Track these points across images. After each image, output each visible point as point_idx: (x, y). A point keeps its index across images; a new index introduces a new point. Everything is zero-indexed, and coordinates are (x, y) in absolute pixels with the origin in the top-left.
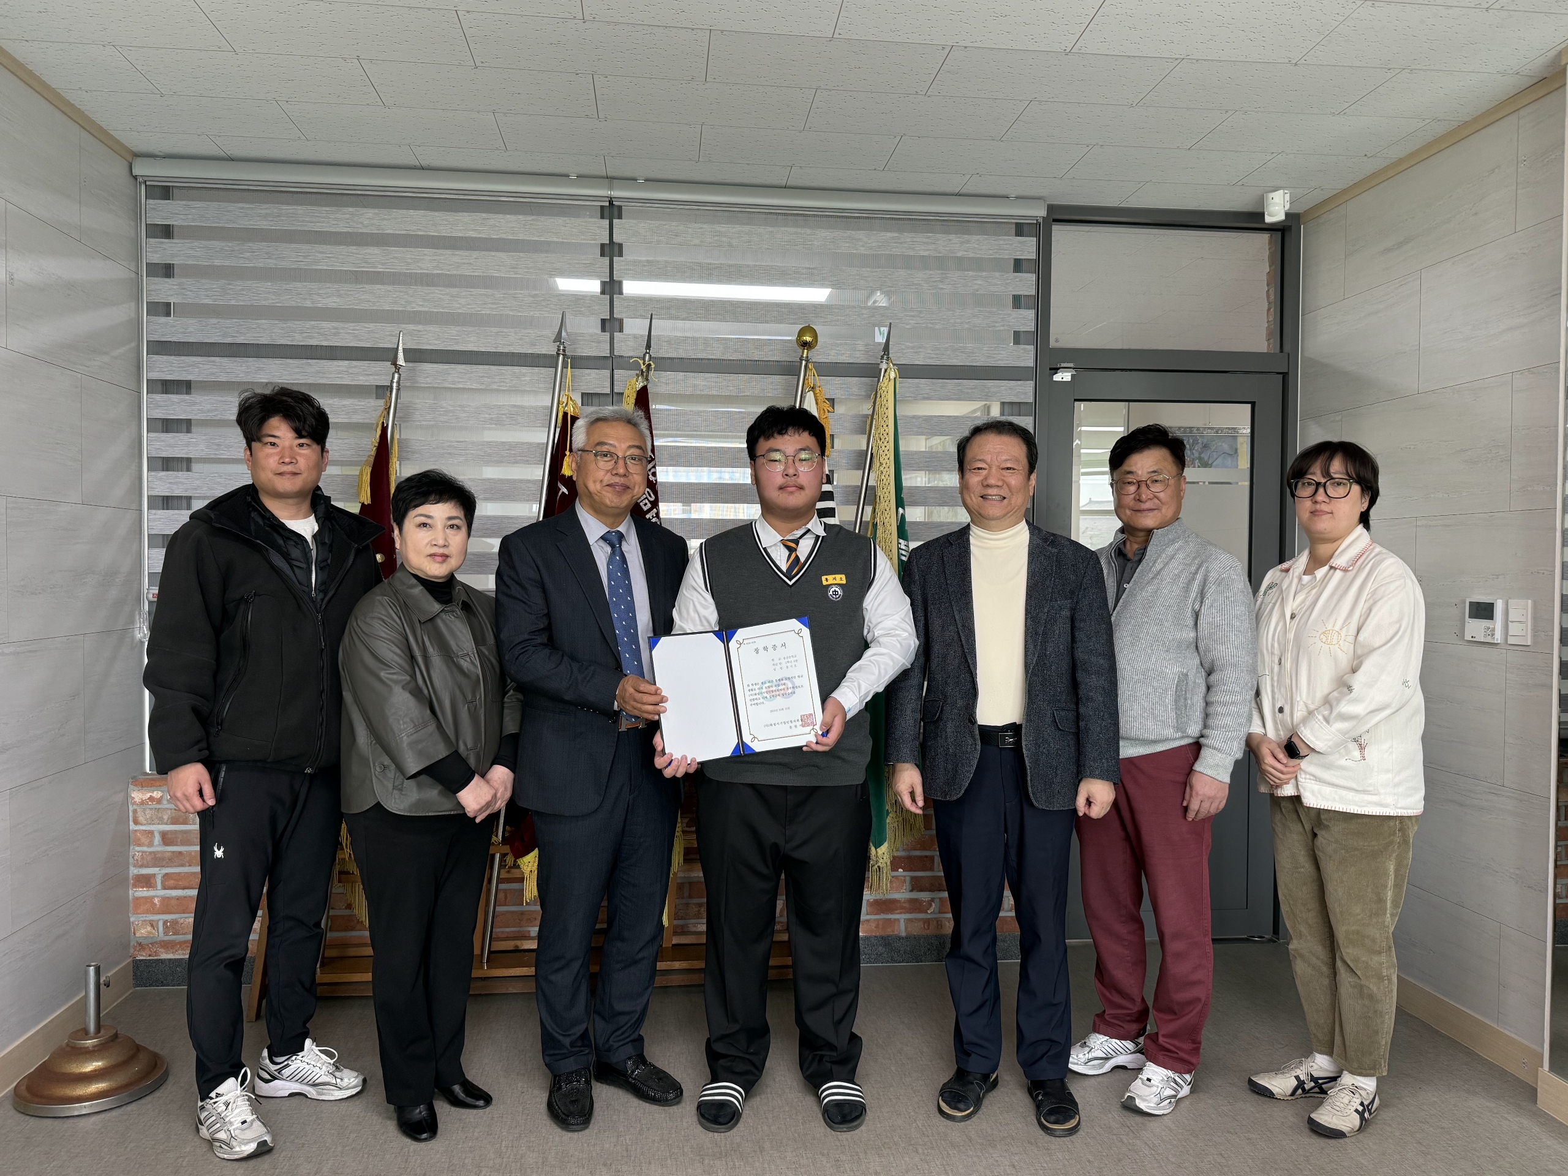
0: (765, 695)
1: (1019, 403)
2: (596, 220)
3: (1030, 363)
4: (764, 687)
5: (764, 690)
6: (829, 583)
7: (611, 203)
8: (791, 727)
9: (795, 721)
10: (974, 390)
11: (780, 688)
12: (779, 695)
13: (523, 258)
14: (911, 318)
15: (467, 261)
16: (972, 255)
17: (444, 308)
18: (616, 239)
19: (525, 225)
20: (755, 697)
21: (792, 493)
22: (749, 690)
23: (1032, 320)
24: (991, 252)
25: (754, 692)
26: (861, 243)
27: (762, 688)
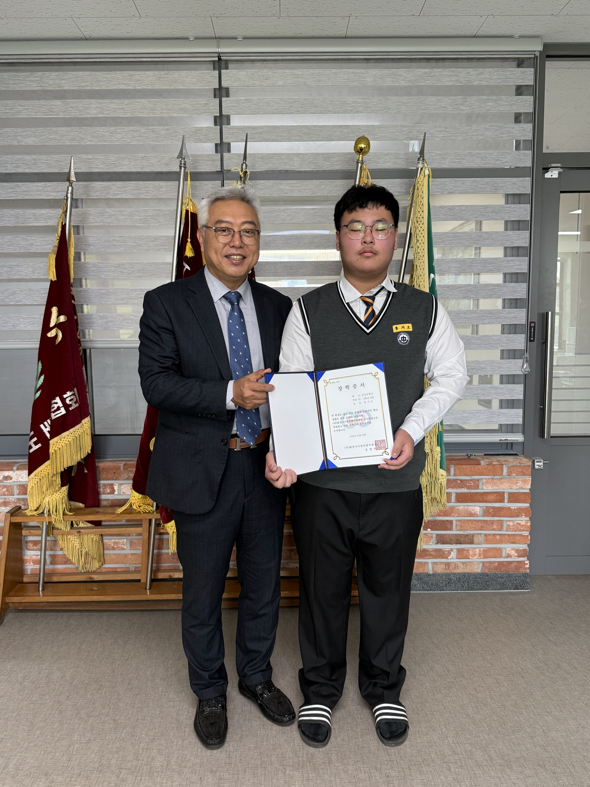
0: (346, 423)
1: (520, 195)
2: (209, 71)
3: (529, 164)
4: (345, 418)
5: (345, 420)
6: (398, 331)
7: (220, 59)
8: (366, 450)
9: (370, 445)
10: (486, 186)
11: (358, 418)
12: (357, 424)
13: (158, 102)
14: (440, 133)
15: (121, 107)
16: (485, 84)
17: (105, 141)
18: (224, 84)
19: (159, 78)
20: (337, 425)
21: (368, 257)
22: (333, 419)
23: (530, 131)
24: (499, 80)
25: (337, 421)
26: (402, 78)
27: (343, 418)
